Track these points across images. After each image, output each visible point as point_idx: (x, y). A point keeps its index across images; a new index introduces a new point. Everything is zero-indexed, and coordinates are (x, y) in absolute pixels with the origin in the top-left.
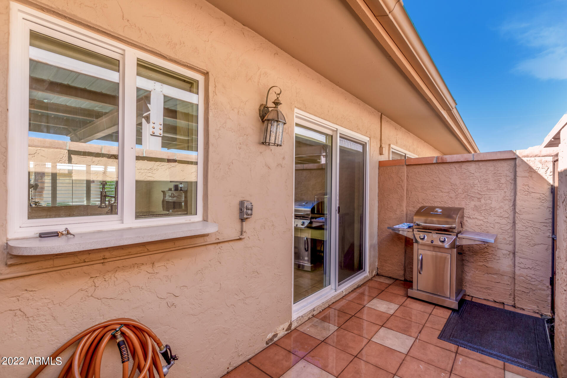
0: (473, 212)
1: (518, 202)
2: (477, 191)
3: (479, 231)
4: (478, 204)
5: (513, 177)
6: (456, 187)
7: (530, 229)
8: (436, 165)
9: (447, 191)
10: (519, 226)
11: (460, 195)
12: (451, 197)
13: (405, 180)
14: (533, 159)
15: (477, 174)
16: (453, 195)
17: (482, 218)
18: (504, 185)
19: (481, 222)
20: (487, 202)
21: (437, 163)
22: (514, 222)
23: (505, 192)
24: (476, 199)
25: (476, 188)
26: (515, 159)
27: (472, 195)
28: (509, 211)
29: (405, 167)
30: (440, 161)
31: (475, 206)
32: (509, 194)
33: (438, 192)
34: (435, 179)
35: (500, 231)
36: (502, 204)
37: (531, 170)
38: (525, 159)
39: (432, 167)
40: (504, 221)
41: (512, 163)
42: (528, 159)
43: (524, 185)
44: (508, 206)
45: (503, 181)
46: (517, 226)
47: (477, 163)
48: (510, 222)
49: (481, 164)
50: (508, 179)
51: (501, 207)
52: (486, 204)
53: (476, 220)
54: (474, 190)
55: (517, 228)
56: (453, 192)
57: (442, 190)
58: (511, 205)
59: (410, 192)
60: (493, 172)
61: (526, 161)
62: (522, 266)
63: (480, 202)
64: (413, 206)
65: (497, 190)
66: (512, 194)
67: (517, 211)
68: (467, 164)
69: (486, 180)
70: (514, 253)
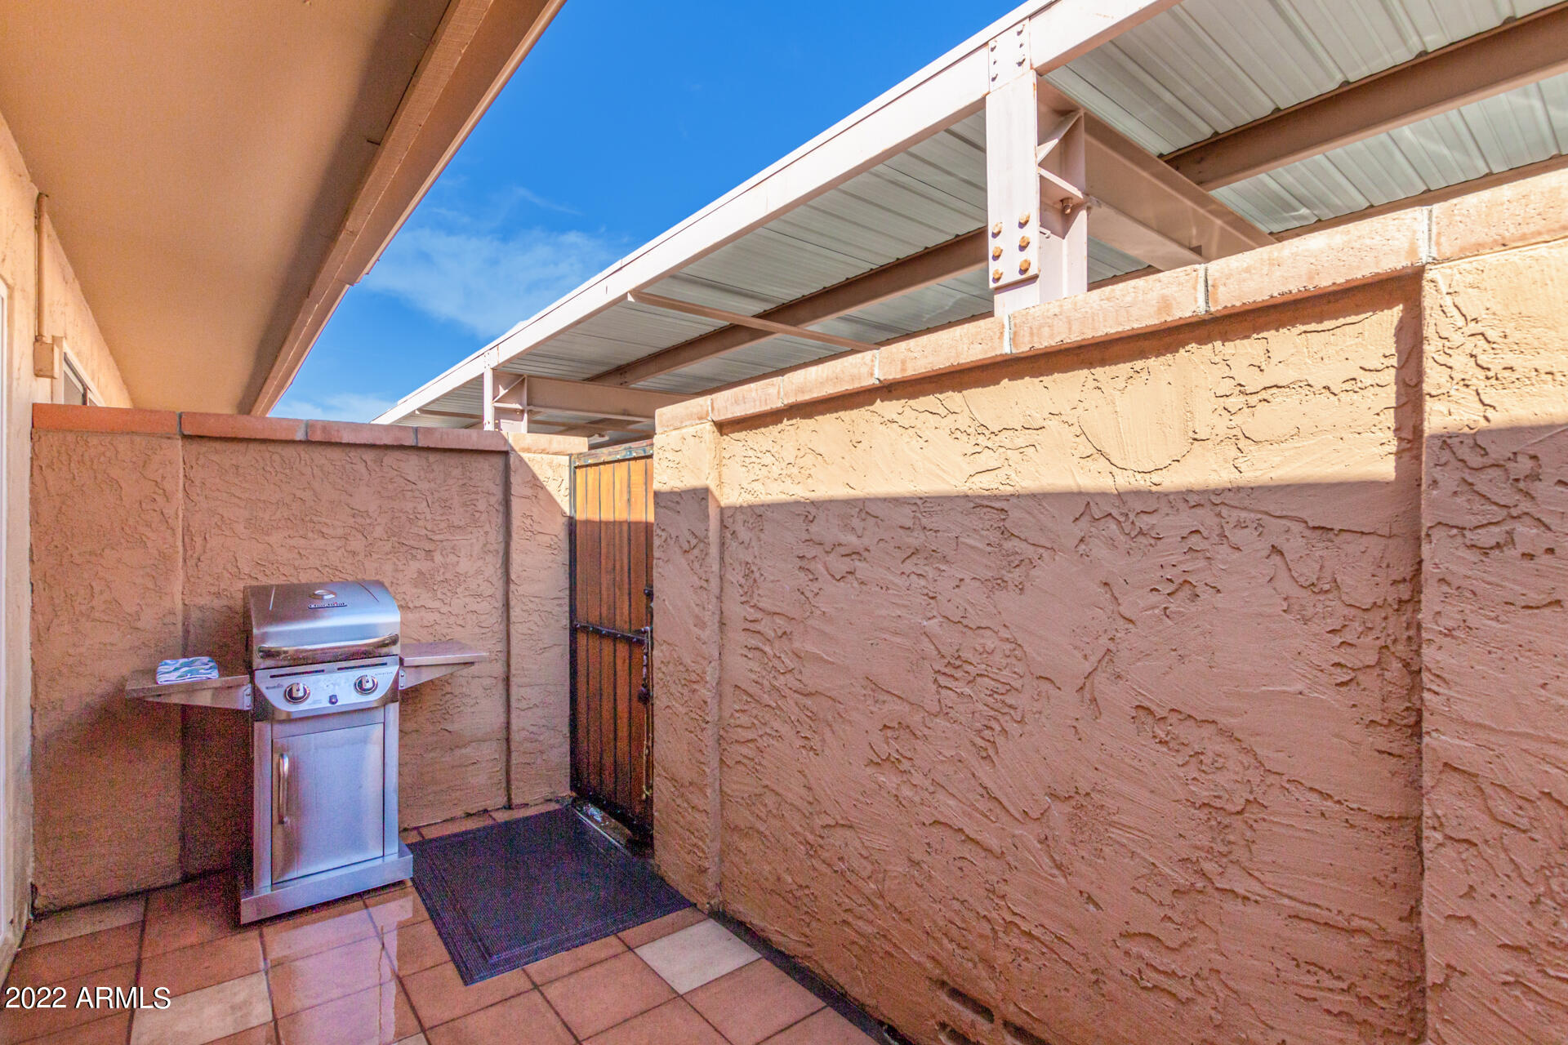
0: (415, 590)
1: (516, 557)
2: (424, 532)
3: (431, 639)
4: (425, 566)
5: (499, 496)
6: (368, 521)
7: (535, 617)
8: (301, 448)
9: (340, 532)
10: (516, 612)
11: (381, 543)
12: (354, 553)
13: (180, 494)
14: (538, 456)
15: (423, 486)
16: (357, 544)
17: (437, 604)
18: (484, 517)
19: (437, 616)
20: (448, 560)
21: (308, 443)
22: (507, 606)
23: (486, 533)
24: (421, 554)
25: (421, 523)
26: (506, 453)
27: (412, 543)
28: (494, 580)
29: (180, 443)
30: (318, 437)
31: (420, 573)
32: (495, 538)
33: (310, 535)
34: (299, 494)
35: (477, 630)
36: (480, 563)
37: (535, 483)
38: (525, 456)
39: (289, 452)
40: (484, 606)
41: (498, 461)
42: (531, 455)
43: (525, 516)
44: (493, 566)
45: (482, 505)
46: (512, 613)
47: (424, 454)
48: (496, 605)
49: (432, 457)
50: (493, 500)
51: (479, 572)
52: (445, 566)
53: (423, 613)
54: (415, 530)
55: (513, 619)
56: (360, 536)
57: (324, 530)
58: (498, 566)
59: (199, 540)
60: (461, 482)
61: (527, 460)
62: (523, 705)
63: (432, 560)
64: (213, 589)
65: (470, 529)
66: (501, 538)
67: (513, 576)
68: (398, 454)
69: (446, 501)
70: (507, 680)
